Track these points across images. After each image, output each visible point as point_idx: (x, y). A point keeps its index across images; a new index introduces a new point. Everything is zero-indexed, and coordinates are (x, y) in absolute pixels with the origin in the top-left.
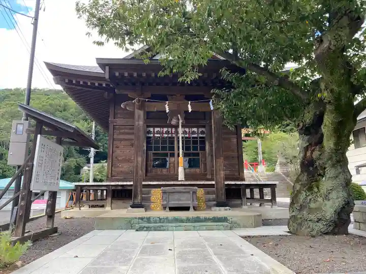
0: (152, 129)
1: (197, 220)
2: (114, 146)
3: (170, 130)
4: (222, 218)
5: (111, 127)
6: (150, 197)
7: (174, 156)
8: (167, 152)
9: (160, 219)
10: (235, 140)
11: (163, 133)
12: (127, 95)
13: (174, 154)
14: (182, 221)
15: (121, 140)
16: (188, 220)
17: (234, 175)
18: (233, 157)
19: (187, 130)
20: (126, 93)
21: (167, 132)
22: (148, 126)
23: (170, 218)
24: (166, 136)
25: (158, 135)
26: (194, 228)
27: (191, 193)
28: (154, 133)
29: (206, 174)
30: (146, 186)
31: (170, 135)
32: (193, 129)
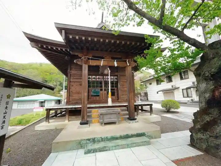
0: (91, 77)
1: (127, 136)
2: (71, 85)
3: (100, 77)
4: (142, 133)
5: (69, 75)
6: (92, 115)
8: (99, 88)
11: (96, 79)
12: (78, 55)
13: (102, 89)
14: (117, 138)
15: (74, 82)
20: (76, 54)
22: (89, 75)
24: (98, 80)
25: (94, 80)
26: (128, 146)
27: (117, 114)
28: (92, 79)
29: (118, 99)
30: (89, 108)
31: (100, 80)
32: (111, 77)
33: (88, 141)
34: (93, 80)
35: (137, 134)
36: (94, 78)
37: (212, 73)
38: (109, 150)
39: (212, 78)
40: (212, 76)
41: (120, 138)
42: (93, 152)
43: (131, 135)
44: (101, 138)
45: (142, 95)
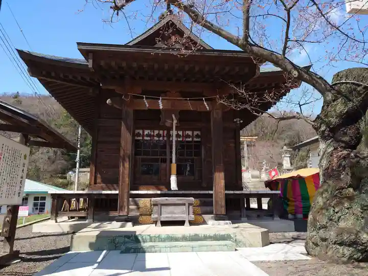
0: (141, 132)
1: (196, 238)
3: (161, 132)
4: (225, 235)
6: (139, 208)
7: (166, 162)
8: (158, 157)
9: (151, 238)
11: (153, 136)
13: (166, 159)
14: (176, 239)
16: (184, 238)
19: (180, 133)
20: (111, 87)
21: (158, 135)
22: (137, 128)
23: (163, 237)
25: (148, 138)
26: (193, 249)
27: (187, 205)
28: (143, 136)
29: (201, 182)
31: (161, 139)
32: (187, 132)
33: (126, 239)
35: (215, 235)
38: (160, 252)
41: (182, 239)
42: (134, 252)
43: (203, 236)
44: (149, 235)
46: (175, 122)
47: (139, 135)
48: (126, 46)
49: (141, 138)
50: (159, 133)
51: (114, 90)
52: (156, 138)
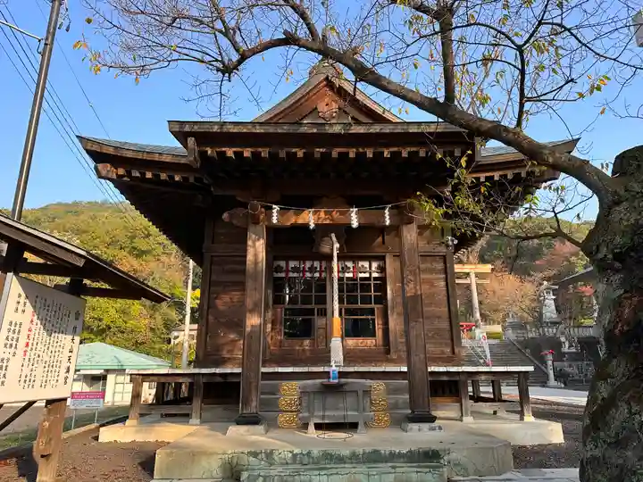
0: (283, 264)
1: (375, 457)
2: (212, 296)
3: (317, 264)
4: (427, 452)
5: (207, 257)
6: (278, 398)
7: (325, 315)
8: (313, 306)
10: (443, 283)
11: (304, 271)
13: (325, 309)
14: (341, 459)
15: (224, 284)
16: (355, 458)
17: (443, 353)
18: (439, 317)
19: (350, 264)
20: (229, 193)
21: (312, 269)
22: (276, 258)
25: (295, 275)
27: (361, 394)
28: (287, 271)
29: (388, 352)
30: (267, 376)
31: (317, 275)
32: (361, 263)
34: (291, 275)
35: (410, 451)
36: (295, 270)
37: (616, 248)
39: (617, 265)
40: (617, 257)
41: (352, 458)
43: (387, 453)
45: (566, 349)
46: (337, 245)
47: (279, 269)
48: (253, 123)
49: (283, 275)
50: (312, 265)
51: (234, 197)
52: (308, 275)
